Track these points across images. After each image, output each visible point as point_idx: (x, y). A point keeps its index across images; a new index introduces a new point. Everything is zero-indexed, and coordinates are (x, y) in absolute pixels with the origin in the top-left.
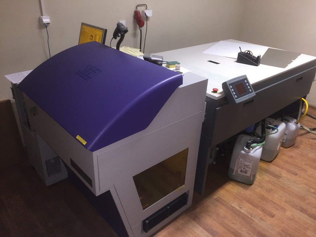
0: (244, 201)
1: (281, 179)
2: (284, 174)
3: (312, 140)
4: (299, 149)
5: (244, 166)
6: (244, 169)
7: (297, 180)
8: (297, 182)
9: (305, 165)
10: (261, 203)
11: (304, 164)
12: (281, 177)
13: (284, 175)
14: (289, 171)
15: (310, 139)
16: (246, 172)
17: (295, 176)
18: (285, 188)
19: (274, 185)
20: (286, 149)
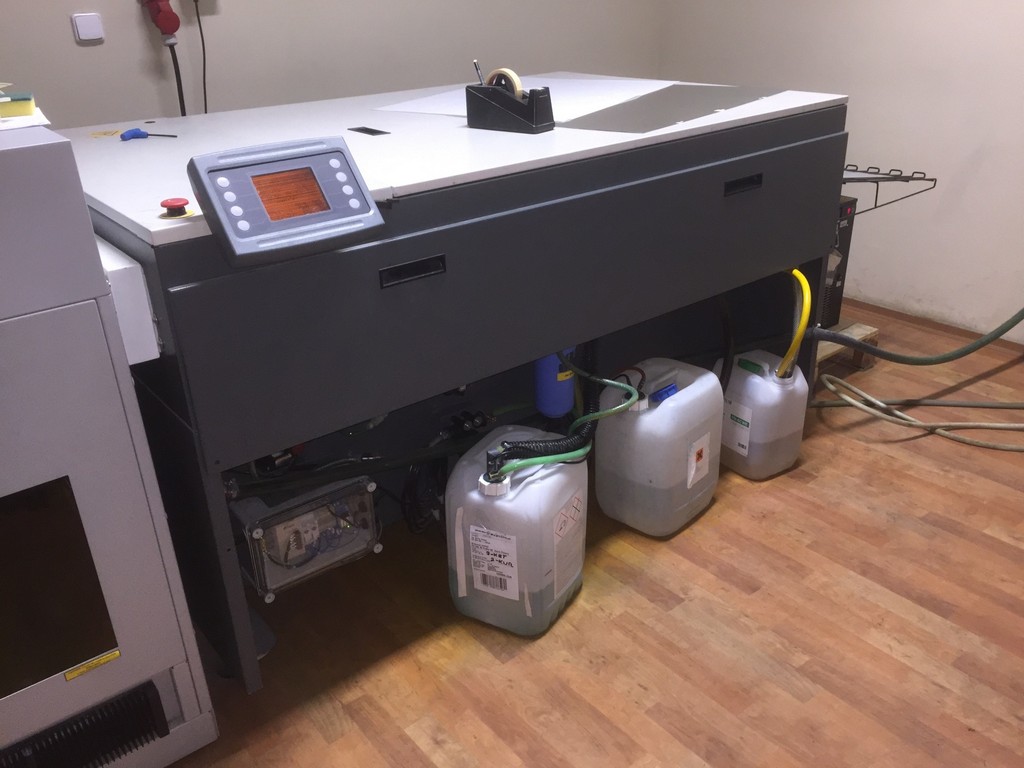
0: (469, 712)
1: (677, 612)
2: (701, 586)
3: (881, 448)
4: (809, 485)
5: (489, 557)
6: (490, 568)
7: (749, 611)
8: (743, 620)
9: (808, 546)
10: (542, 718)
11: (807, 542)
12: (683, 600)
13: (697, 591)
14: (727, 574)
15: (876, 442)
16: (502, 584)
17: (745, 596)
18: (679, 650)
19: (635, 638)
20: (757, 485)
